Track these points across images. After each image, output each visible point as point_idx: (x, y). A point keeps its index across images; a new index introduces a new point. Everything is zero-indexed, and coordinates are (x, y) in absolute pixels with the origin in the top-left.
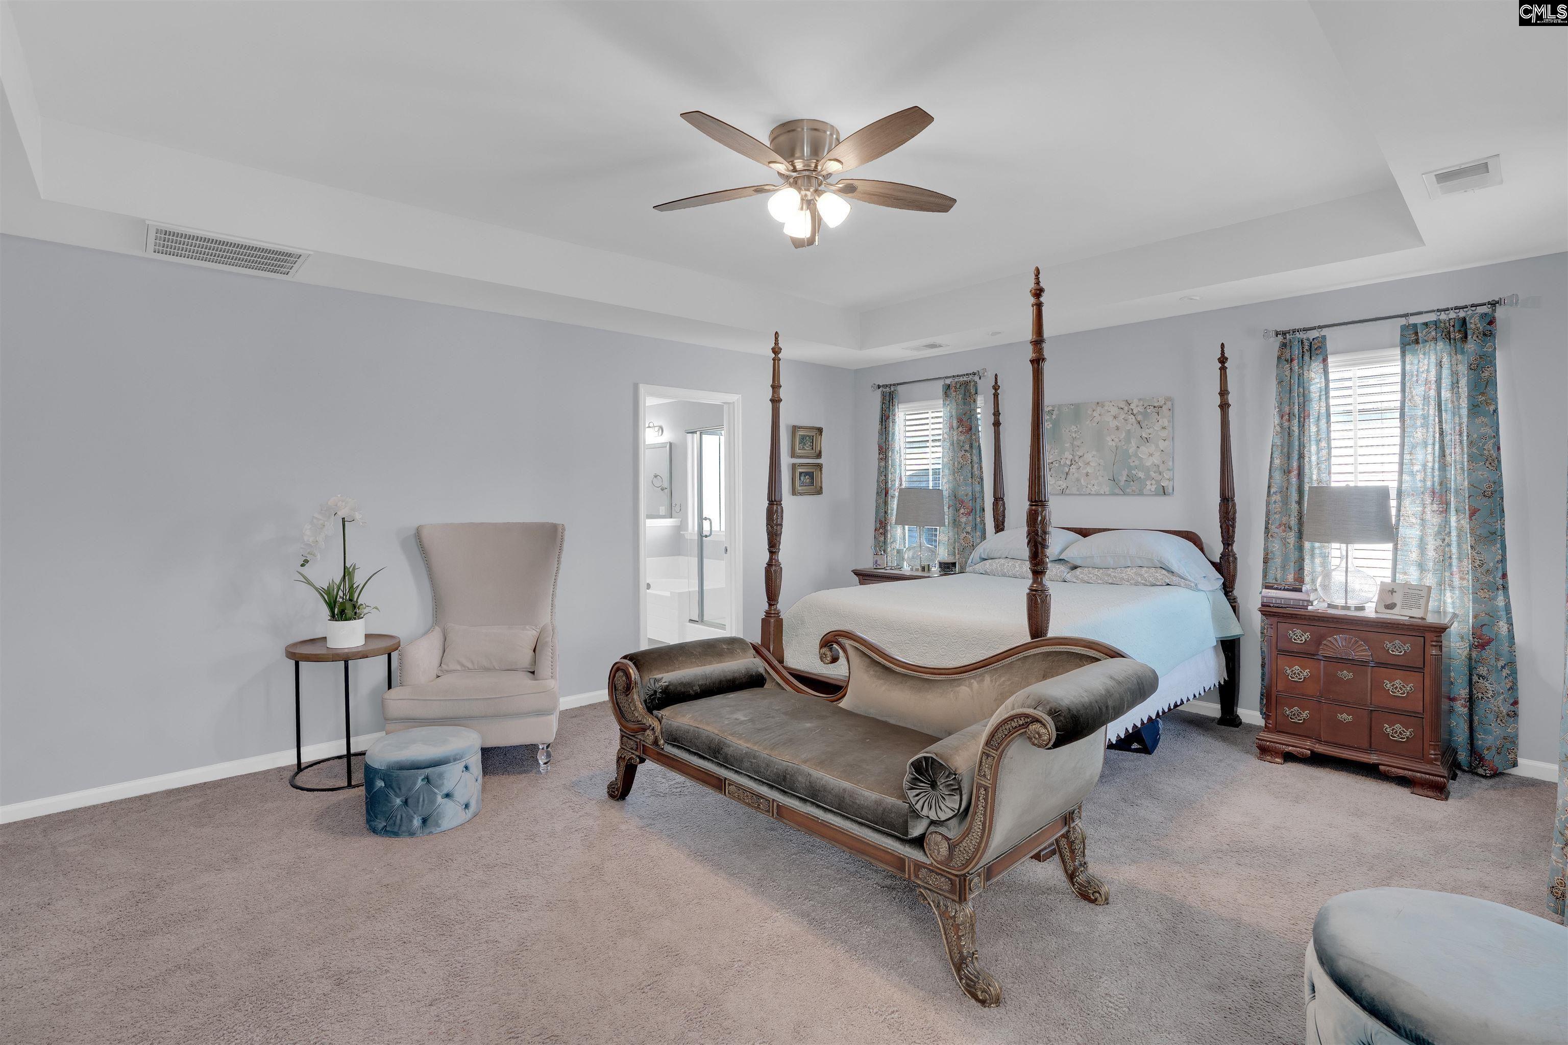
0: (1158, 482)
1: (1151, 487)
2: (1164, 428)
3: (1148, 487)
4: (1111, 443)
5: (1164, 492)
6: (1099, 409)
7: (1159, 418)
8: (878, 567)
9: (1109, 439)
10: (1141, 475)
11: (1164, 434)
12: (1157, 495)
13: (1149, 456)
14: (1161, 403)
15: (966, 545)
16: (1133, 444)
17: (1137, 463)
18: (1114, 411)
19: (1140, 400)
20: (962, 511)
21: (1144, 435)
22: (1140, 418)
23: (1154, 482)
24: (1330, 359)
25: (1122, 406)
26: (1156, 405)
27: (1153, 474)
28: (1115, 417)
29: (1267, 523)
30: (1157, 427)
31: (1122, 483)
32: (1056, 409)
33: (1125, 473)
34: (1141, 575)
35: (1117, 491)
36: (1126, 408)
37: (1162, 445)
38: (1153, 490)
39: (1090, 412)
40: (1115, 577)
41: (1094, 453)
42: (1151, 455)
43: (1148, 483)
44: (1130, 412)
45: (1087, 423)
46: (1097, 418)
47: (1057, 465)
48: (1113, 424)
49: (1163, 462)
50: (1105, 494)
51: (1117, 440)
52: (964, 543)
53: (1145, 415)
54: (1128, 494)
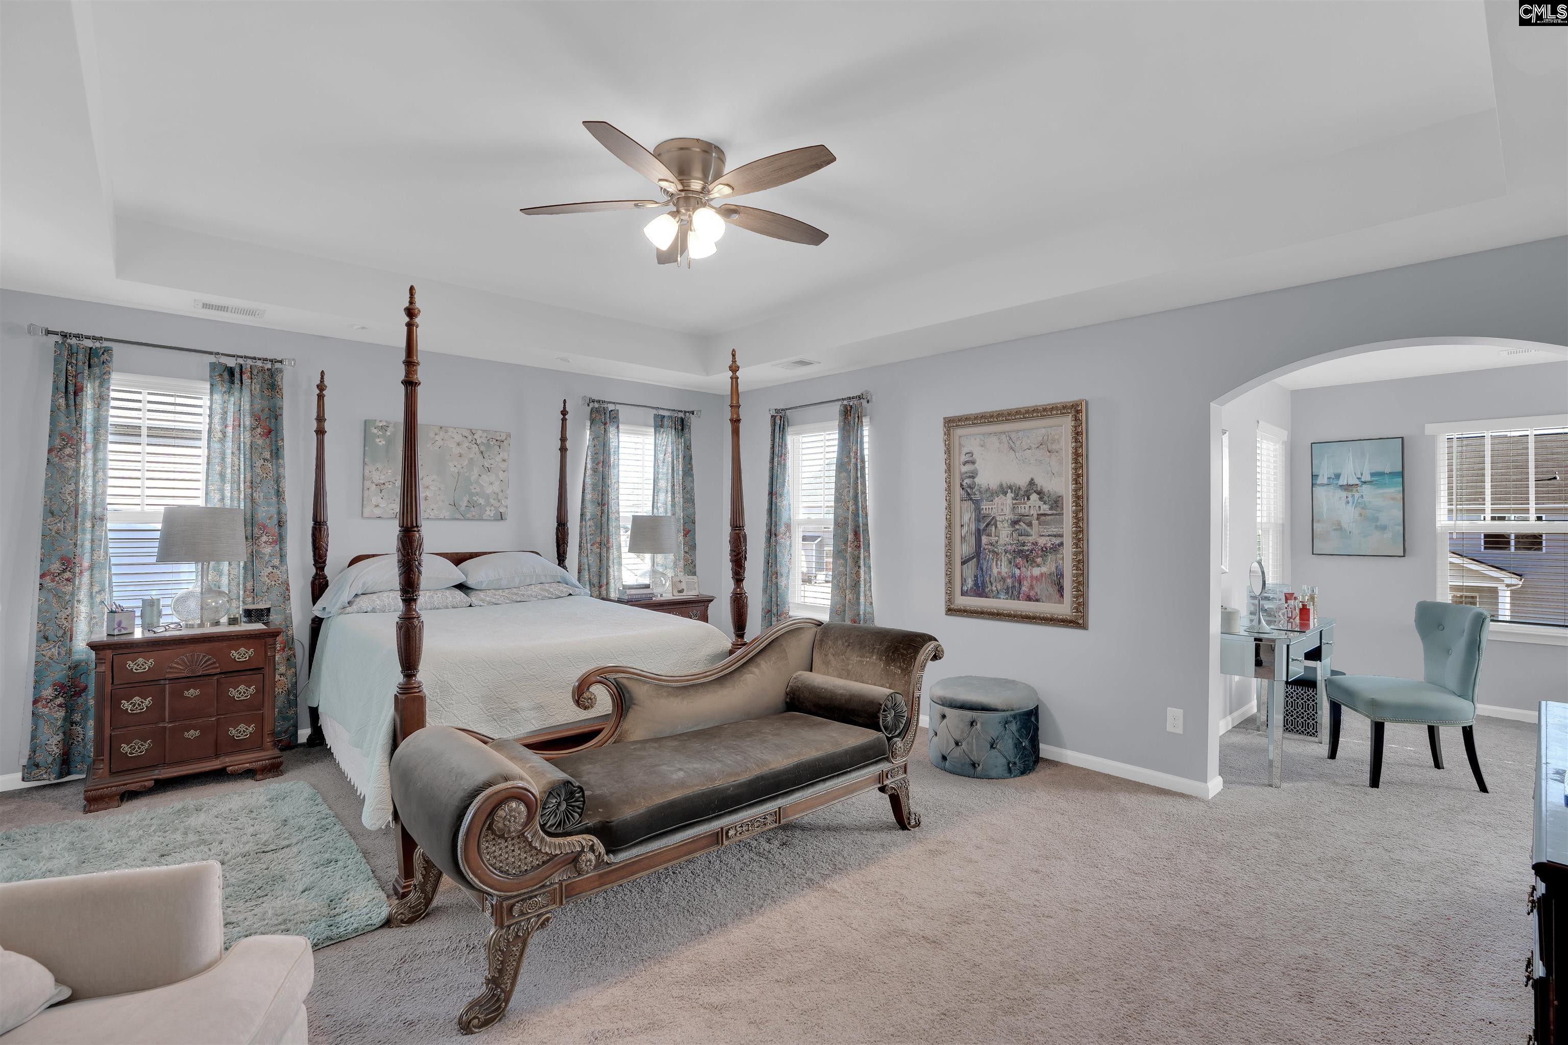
0: (496, 508)
1: (490, 512)
2: (504, 460)
3: (488, 513)
4: (453, 469)
5: (501, 517)
6: (442, 433)
7: (500, 451)
8: (123, 632)
9: (451, 464)
10: (481, 501)
11: (503, 466)
12: (496, 520)
13: (489, 484)
14: (503, 438)
15: (273, 583)
16: (476, 471)
17: (478, 490)
18: (458, 438)
19: (484, 431)
20: (264, 538)
21: (486, 465)
22: (483, 448)
23: (493, 508)
24: (621, 427)
25: (467, 435)
26: (498, 439)
27: (492, 501)
28: (458, 444)
29: (581, 542)
30: (499, 458)
31: (463, 508)
32: (391, 425)
33: (466, 499)
34: (547, 590)
35: (458, 516)
36: (470, 438)
37: (501, 475)
38: (492, 515)
39: (432, 435)
40: (523, 595)
41: (435, 477)
42: (491, 484)
43: (488, 509)
44: (474, 441)
45: (428, 446)
46: (440, 443)
47: (390, 486)
48: (456, 450)
49: (502, 491)
50: (444, 519)
51: (460, 467)
52: (269, 581)
53: (488, 446)
54: (468, 519)
